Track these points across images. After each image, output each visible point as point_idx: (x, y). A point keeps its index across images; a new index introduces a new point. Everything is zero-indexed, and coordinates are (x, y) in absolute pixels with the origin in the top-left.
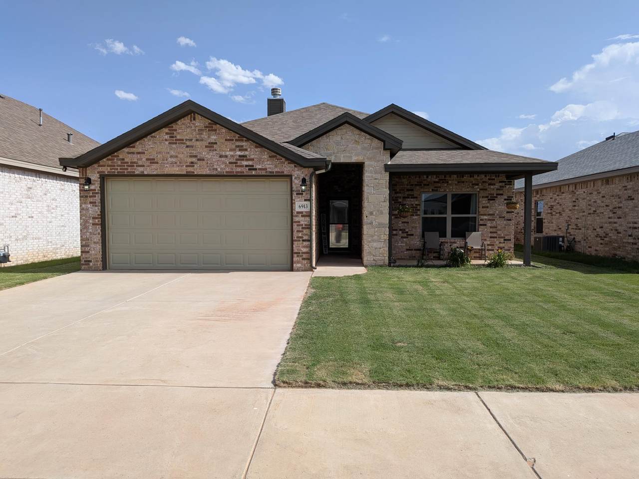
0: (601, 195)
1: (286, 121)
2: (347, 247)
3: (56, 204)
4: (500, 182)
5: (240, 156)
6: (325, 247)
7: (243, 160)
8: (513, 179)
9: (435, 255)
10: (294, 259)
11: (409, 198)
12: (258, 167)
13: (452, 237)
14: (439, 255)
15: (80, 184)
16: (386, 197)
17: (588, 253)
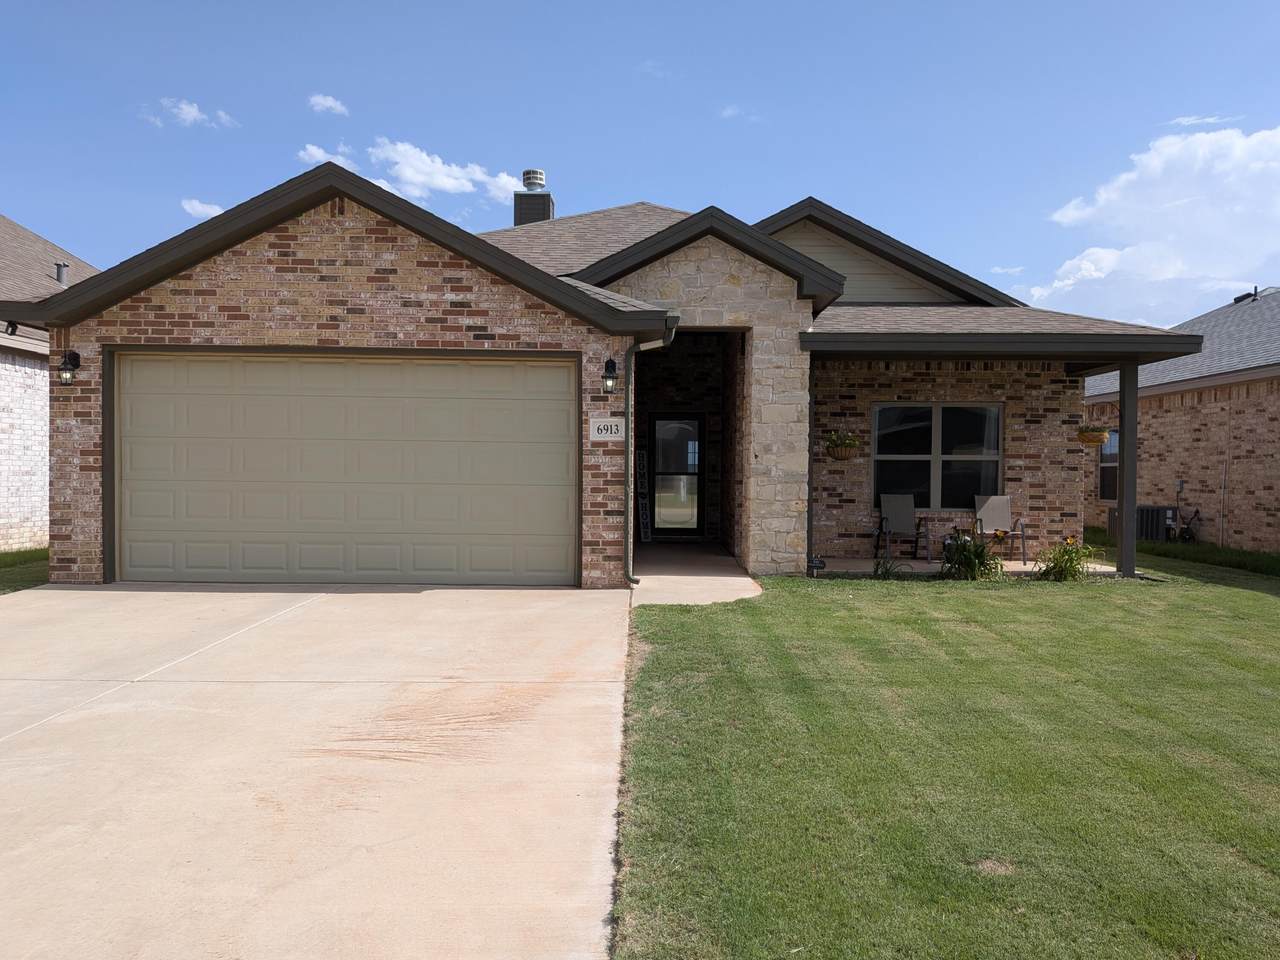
0: (1267, 415)
2: (695, 527)
3: (11, 421)
4: (1054, 382)
5: (454, 304)
6: (646, 527)
7: (461, 313)
8: (1081, 376)
9: (907, 547)
10: (584, 558)
11: (845, 415)
12: (499, 331)
13: (942, 506)
14: (916, 549)
15: (51, 369)
16: (802, 411)
17: (1232, 545)
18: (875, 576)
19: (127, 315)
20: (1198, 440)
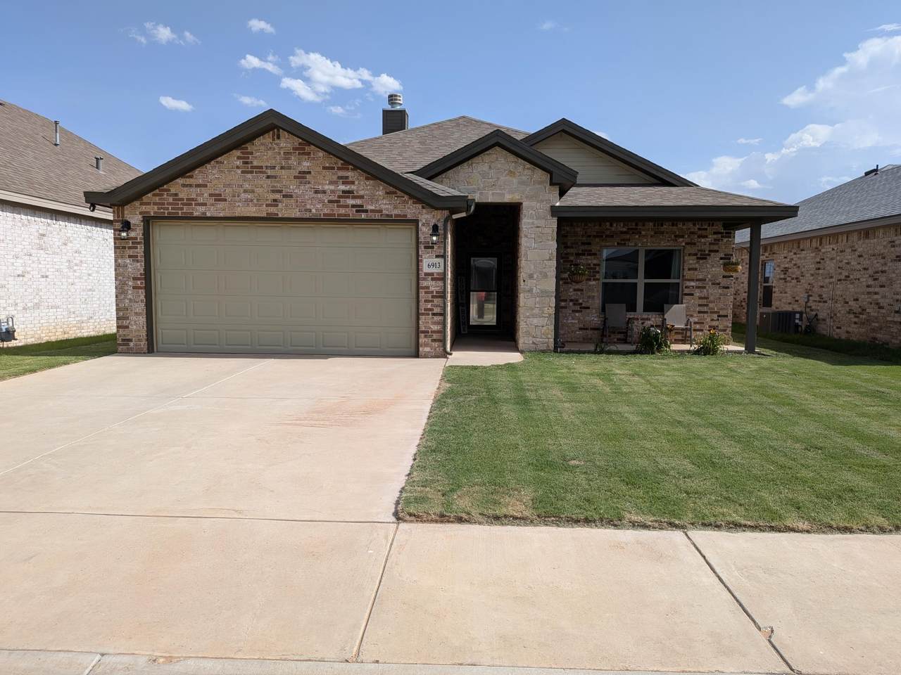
0: (857, 253)
1: (410, 142)
2: (495, 325)
3: (81, 259)
4: (715, 233)
5: (344, 192)
6: (464, 323)
7: (348, 197)
8: (733, 229)
9: (620, 336)
10: (420, 341)
11: (584, 255)
12: (370, 207)
13: (644, 311)
14: (626, 338)
15: (115, 230)
16: (552, 253)
17: (836, 337)
18: (595, 352)
19: (157, 199)
20: (819, 269)
